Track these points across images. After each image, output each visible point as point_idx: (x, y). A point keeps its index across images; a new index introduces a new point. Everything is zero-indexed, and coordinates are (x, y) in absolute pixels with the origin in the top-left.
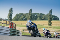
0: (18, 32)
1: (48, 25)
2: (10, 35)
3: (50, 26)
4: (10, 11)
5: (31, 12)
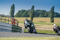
0: (20, 28)
1: (50, 22)
2: (12, 32)
3: (52, 23)
4: (12, 7)
5: (33, 9)
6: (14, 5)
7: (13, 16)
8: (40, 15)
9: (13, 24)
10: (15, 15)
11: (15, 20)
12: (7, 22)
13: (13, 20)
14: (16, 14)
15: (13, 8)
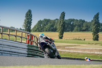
2: (28, 56)
3: (96, 42)
5: (64, 18)
6: (30, 11)
7: (29, 30)
8: (76, 28)
9: (29, 43)
10: (33, 29)
11: (32, 36)
12: (19, 40)
13: (29, 36)
14: (35, 27)
15: (29, 16)
